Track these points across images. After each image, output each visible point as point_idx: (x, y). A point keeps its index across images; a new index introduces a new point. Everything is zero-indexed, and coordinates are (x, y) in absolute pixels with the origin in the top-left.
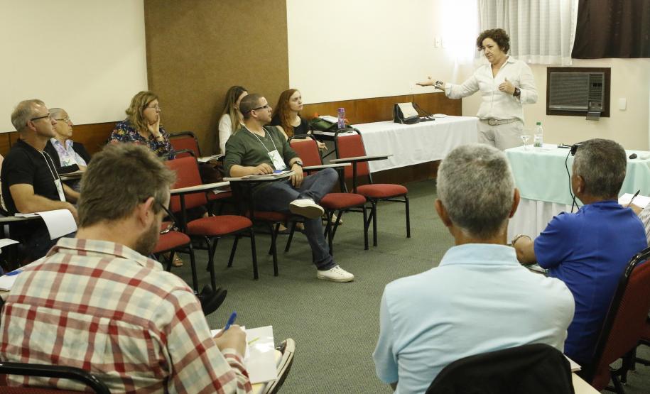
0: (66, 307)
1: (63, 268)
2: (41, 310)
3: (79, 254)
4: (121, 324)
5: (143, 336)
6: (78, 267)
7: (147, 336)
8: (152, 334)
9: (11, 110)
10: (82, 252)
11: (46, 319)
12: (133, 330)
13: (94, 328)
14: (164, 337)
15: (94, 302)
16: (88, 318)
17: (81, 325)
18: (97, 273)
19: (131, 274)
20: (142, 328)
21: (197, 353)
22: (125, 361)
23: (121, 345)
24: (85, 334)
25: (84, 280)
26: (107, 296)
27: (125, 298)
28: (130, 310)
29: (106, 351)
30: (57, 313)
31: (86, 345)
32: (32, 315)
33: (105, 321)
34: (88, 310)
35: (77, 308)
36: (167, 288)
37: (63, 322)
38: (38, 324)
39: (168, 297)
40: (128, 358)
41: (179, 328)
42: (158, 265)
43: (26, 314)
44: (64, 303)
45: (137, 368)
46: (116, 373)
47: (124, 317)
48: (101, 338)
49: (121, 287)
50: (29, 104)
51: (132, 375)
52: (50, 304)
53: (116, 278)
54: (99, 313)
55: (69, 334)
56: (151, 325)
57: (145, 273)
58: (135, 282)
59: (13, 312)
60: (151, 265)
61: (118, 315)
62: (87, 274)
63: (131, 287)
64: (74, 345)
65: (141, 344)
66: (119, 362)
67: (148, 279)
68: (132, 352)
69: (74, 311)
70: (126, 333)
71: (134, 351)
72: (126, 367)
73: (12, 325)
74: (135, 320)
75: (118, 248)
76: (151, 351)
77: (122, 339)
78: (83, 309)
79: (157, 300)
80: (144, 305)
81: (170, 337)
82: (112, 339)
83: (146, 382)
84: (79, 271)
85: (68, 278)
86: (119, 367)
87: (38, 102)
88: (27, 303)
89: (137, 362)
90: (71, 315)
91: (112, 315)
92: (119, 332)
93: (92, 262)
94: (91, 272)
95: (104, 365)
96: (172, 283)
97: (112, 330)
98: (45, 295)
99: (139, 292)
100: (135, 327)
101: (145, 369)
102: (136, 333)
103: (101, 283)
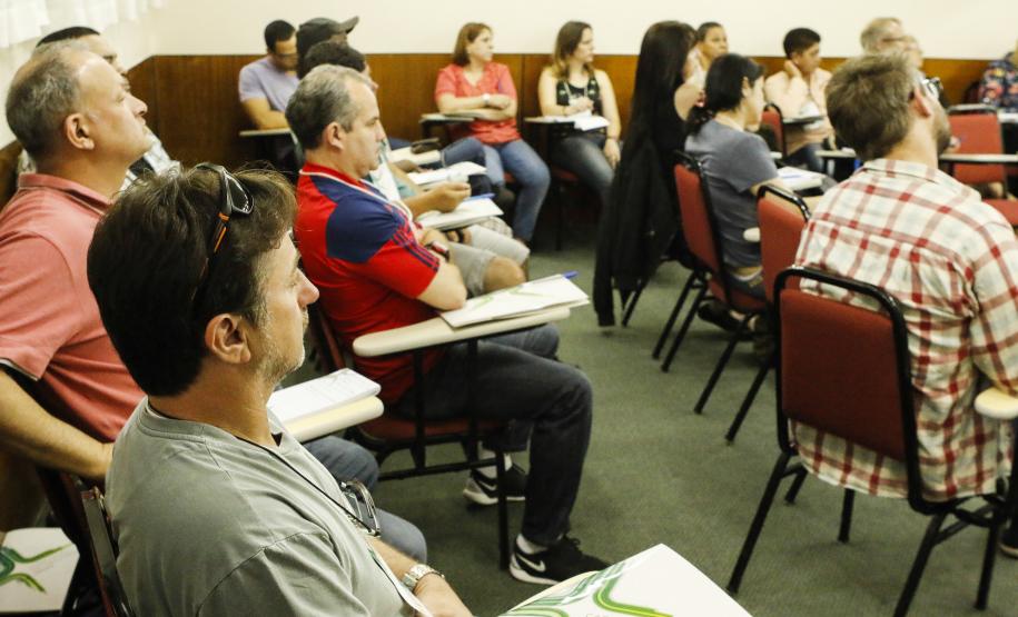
0: (869, 230)
1: (871, 189)
2: (844, 230)
3: (889, 176)
4: (924, 252)
5: (946, 267)
6: (886, 190)
7: (951, 268)
8: (956, 266)
9: (862, 27)
10: (891, 174)
11: (847, 241)
12: (937, 261)
13: (895, 253)
14: (970, 274)
15: (898, 227)
16: (890, 243)
17: (881, 250)
18: (905, 197)
19: (942, 202)
20: (946, 260)
21: (1009, 295)
22: (924, 292)
23: (922, 273)
24: (885, 258)
25: (891, 203)
26: (913, 221)
27: (932, 225)
28: (936, 238)
29: (905, 278)
30: (859, 234)
31: (884, 270)
32: (834, 234)
33: (907, 248)
34: (892, 235)
35: (880, 232)
36: (981, 221)
37: (864, 244)
38: (839, 243)
39: (981, 230)
40: (928, 289)
41: (992, 267)
42: (976, 195)
43: (829, 232)
44: (868, 226)
45: (936, 302)
46: (913, 304)
47: (929, 245)
48: (901, 264)
49: (929, 213)
50: (883, 21)
51: (931, 309)
52: (853, 225)
53: (925, 203)
54: (902, 238)
55: (869, 257)
56: (957, 258)
57: (958, 201)
58: (945, 210)
59: (816, 229)
60: (966, 194)
61: (922, 243)
62: (894, 197)
63: (941, 214)
64: (872, 268)
65: (945, 276)
66: (918, 292)
67: (960, 208)
68: (933, 284)
69: (876, 234)
70: (928, 262)
71: (937, 283)
72: (924, 299)
73: (813, 241)
74: (939, 250)
75: (930, 172)
76: (954, 285)
77: (923, 268)
78: (886, 233)
79: (967, 231)
80: (952, 235)
81: (979, 275)
82: (913, 267)
83: (944, 318)
84: (887, 193)
85: (874, 198)
86: (917, 298)
87: (895, 20)
88: (831, 221)
89: (937, 295)
90: (873, 238)
91: (915, 241)
92: (921, 259)
93: (900, 185)
94: (899, 196)
95: (900, 292)
96: (989, 214)
97: (914, 257)
98: (850, 215)
99: (947, 221)
100: (939, 258)
101: (944, 303)
102: (941, 264)
103: (909, 207)
